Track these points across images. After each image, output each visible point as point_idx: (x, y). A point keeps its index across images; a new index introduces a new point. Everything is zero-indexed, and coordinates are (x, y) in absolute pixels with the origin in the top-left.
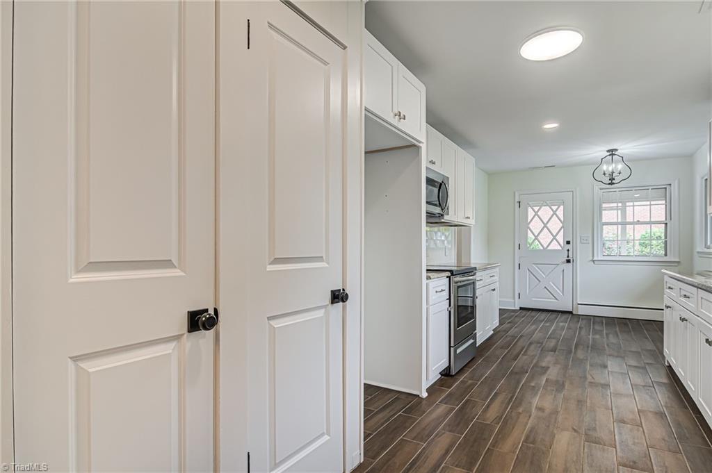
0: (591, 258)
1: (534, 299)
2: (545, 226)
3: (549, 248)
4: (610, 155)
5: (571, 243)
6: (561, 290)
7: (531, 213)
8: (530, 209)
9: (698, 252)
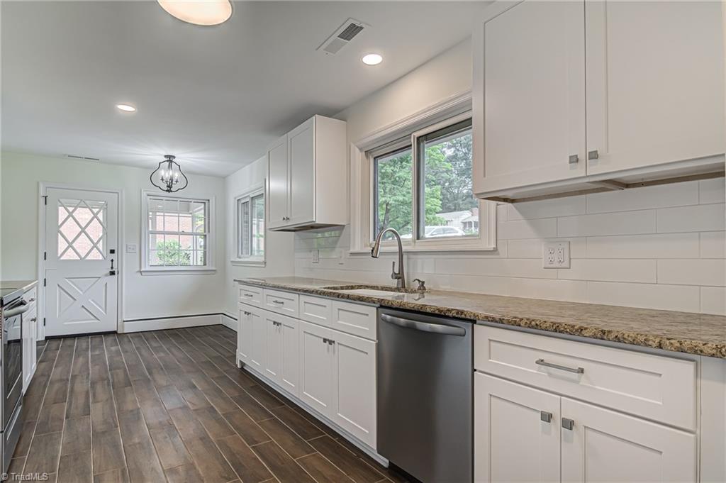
0: (138, 269)
1: (66, 323)
2: (83, 230)
3: (88, 258)
4: (167, 161)
5: (116, 251)
6: (104, 307)
7: (62, 213)
8: (61, 209)
9: (232, 262)
